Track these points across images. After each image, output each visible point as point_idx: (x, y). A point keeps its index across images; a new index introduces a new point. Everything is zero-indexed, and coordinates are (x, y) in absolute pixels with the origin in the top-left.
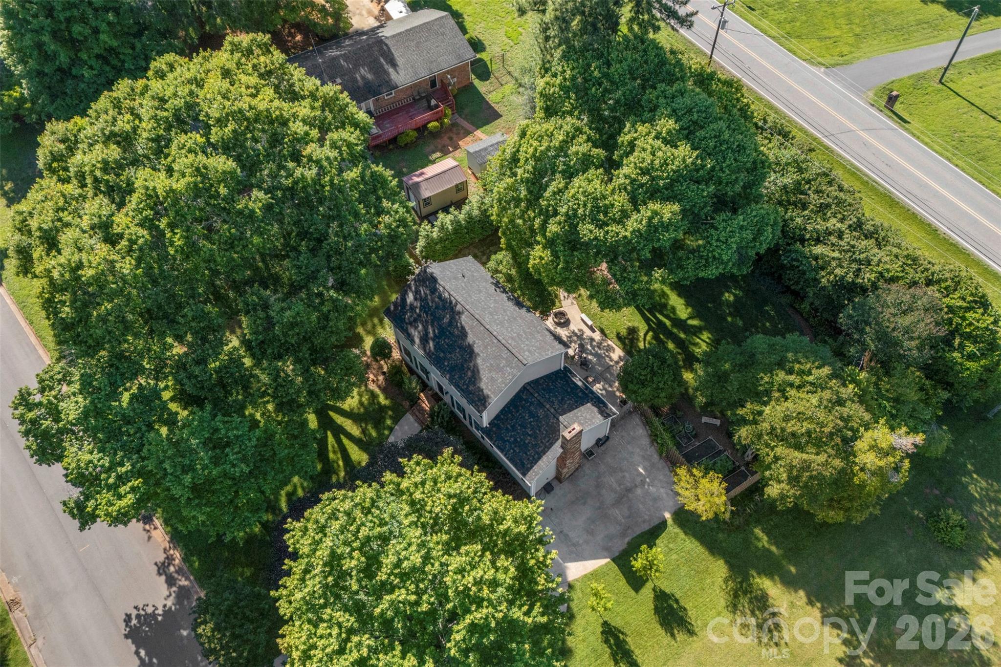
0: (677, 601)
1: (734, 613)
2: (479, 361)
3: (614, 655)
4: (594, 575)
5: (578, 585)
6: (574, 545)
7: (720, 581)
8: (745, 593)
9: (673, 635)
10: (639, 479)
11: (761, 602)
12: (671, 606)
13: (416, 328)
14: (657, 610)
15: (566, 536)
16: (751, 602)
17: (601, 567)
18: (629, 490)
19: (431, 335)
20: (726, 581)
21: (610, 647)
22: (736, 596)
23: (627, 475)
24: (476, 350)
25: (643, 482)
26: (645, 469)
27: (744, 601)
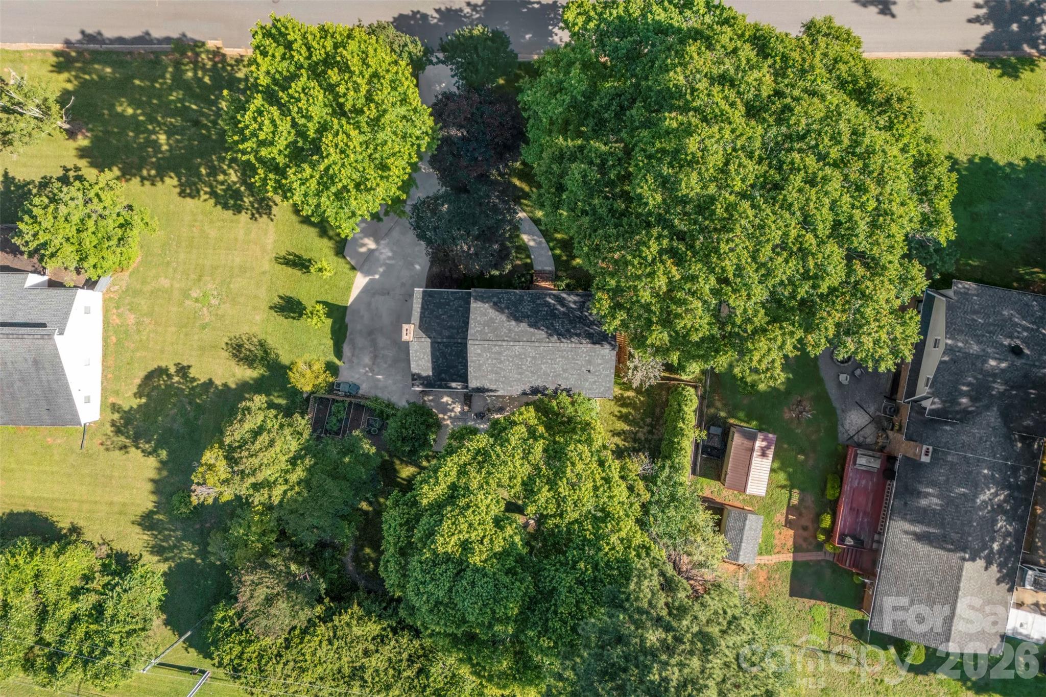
0: (294, 318)
1: (259, 341)
2: (504, 318)
3: (299, 257)
4: (349, 288)
5: (351, 273)
6: (374, 294)
7: (280, 352)
8: (262, 358)
9: (281, 297)
10: (376, 370)
11: (249, 361)
12: (294, 312)
13: (575, 303)
14: (299, 303)
15: (383, 294)
16: (256, 356)
17: (349, 296)
18: (375, 357)
19: (559, 307)
20: (277, 355)
21: (305, 260)
22: (266, 352)
23: (385, 366)
24: (513, 323)
25: (372, 370)
26: (379, 380)
27: (260, 353)
